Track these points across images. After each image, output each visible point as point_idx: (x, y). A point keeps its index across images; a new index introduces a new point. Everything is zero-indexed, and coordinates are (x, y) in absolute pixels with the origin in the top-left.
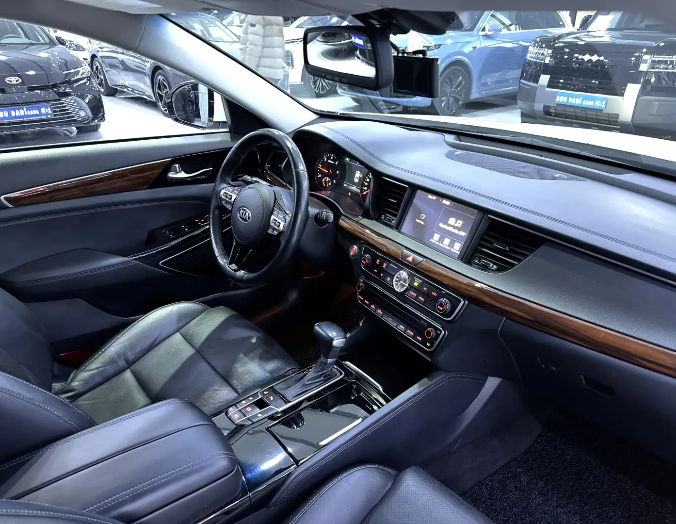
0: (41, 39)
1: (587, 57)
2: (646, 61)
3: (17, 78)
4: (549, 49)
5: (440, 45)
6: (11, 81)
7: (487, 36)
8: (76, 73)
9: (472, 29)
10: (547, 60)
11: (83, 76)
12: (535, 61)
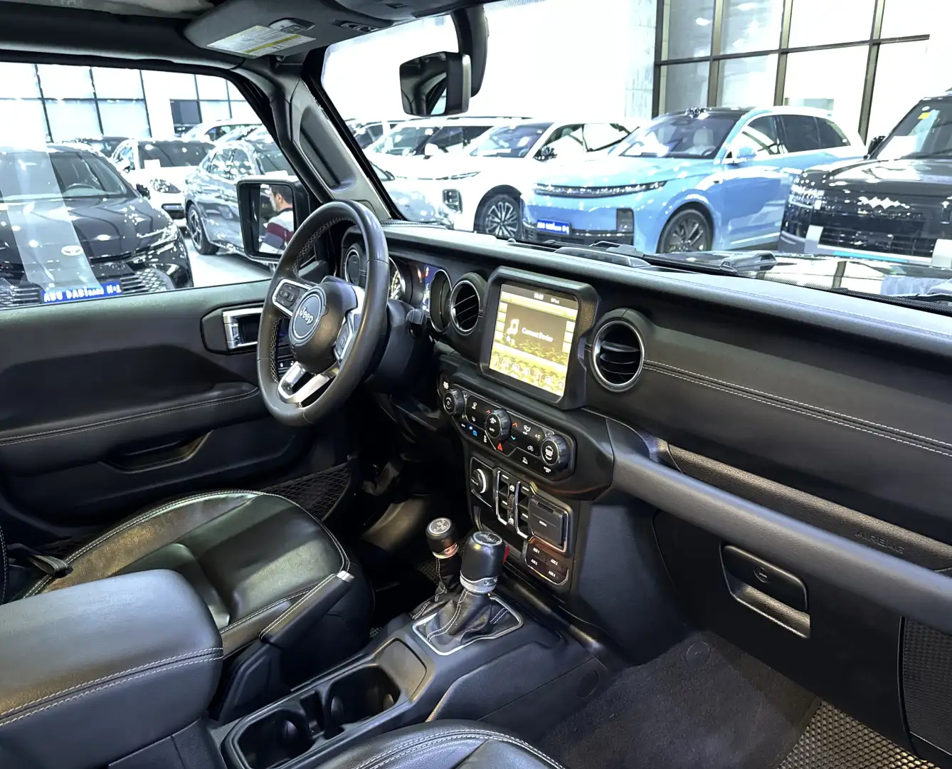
0: (116, 188)
1: (875, 202)
4: (818, 189)
5: (665, 182)
6: (69, 252)
7: (734, 165)
8: (160, 236)
9: (712, 156)
10: (818, 205)
11: (167, 240)
12: (801, 205)
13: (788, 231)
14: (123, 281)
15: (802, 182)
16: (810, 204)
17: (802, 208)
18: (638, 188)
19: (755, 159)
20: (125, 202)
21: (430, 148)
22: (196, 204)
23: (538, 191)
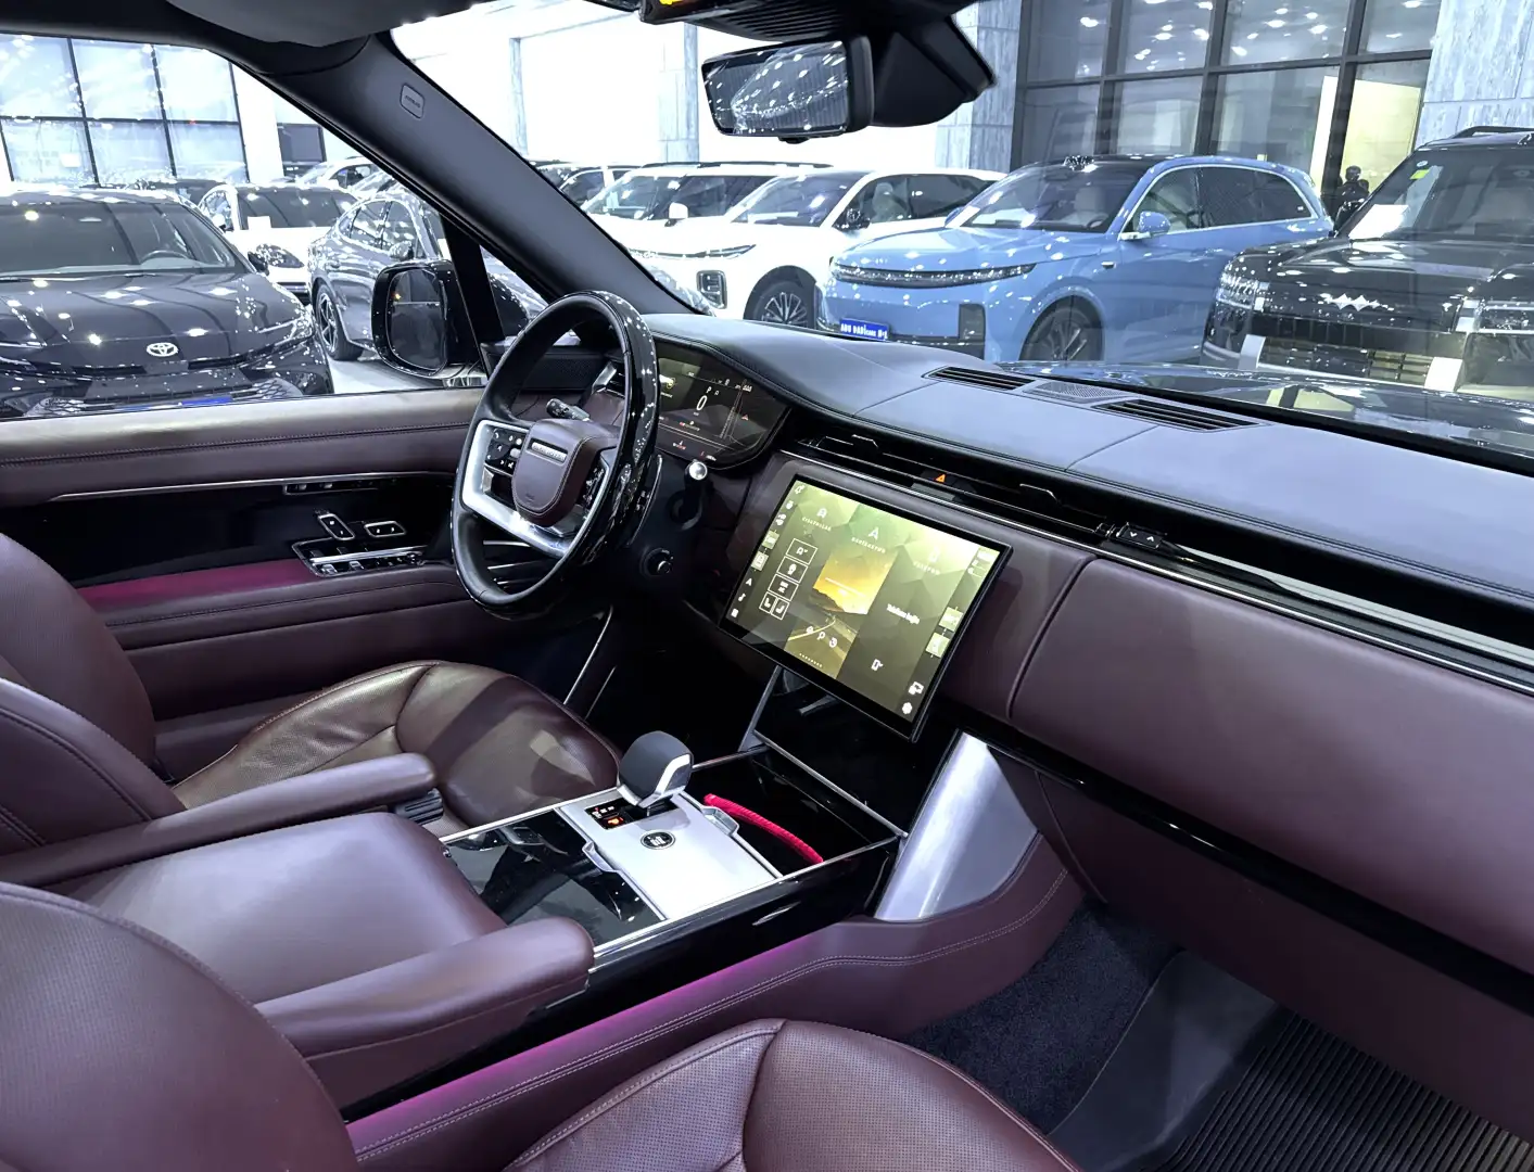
0: (220, 259)
2: (1469, 313)
3: (170, 345)
4: (1260, 281)
5: (1033, 265)
6: (157, 352)
7: (1136, 243)
8: (287, 331)
9: (1103, 228)
10: (1259, 304)
11: (298, 337)
12: (1234, 304)
13: (1214, 343)
15: (1237, 269)
16: (1247, 303)
17: (1236, 308)
18: (992, 274)
19: (1168, 234)
20: (232, 278)
21: (678, 210)
22: (328, 283)
23: (841, 277)
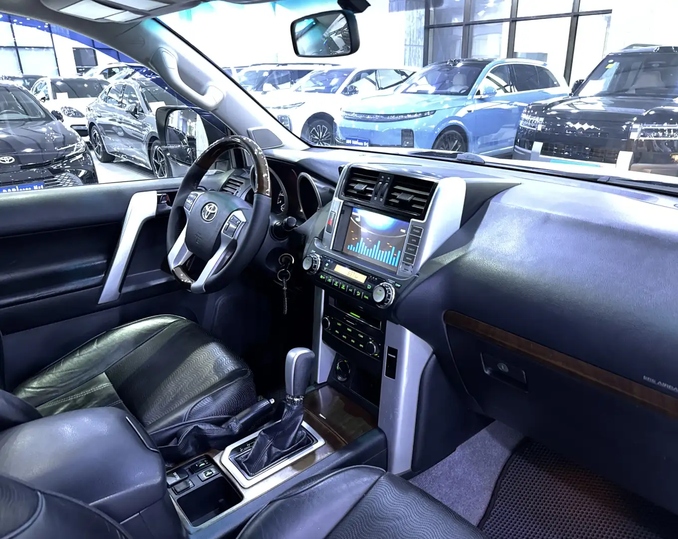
0: (38, 114)
1: (578, 126)
2: (636, 130)
3: (11, 158)
5: (435, 111)
6: (4, 161)
7: (482, 100)
8: (72, 149)
9: (466, 93)
10: (540, 128)
11: (78, 152)
12: (528, 128)
13: (519, 146)
14: (46, 182)
15: (529, 112)
16: (534, 127)
17: (529, 129)
18: (416, 115)
19: (496, 95)
20: (44, 124)
21: (267, 86)
22: (97, 125)
23: (346, 117)
